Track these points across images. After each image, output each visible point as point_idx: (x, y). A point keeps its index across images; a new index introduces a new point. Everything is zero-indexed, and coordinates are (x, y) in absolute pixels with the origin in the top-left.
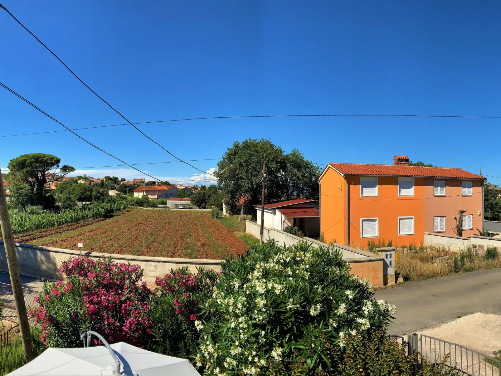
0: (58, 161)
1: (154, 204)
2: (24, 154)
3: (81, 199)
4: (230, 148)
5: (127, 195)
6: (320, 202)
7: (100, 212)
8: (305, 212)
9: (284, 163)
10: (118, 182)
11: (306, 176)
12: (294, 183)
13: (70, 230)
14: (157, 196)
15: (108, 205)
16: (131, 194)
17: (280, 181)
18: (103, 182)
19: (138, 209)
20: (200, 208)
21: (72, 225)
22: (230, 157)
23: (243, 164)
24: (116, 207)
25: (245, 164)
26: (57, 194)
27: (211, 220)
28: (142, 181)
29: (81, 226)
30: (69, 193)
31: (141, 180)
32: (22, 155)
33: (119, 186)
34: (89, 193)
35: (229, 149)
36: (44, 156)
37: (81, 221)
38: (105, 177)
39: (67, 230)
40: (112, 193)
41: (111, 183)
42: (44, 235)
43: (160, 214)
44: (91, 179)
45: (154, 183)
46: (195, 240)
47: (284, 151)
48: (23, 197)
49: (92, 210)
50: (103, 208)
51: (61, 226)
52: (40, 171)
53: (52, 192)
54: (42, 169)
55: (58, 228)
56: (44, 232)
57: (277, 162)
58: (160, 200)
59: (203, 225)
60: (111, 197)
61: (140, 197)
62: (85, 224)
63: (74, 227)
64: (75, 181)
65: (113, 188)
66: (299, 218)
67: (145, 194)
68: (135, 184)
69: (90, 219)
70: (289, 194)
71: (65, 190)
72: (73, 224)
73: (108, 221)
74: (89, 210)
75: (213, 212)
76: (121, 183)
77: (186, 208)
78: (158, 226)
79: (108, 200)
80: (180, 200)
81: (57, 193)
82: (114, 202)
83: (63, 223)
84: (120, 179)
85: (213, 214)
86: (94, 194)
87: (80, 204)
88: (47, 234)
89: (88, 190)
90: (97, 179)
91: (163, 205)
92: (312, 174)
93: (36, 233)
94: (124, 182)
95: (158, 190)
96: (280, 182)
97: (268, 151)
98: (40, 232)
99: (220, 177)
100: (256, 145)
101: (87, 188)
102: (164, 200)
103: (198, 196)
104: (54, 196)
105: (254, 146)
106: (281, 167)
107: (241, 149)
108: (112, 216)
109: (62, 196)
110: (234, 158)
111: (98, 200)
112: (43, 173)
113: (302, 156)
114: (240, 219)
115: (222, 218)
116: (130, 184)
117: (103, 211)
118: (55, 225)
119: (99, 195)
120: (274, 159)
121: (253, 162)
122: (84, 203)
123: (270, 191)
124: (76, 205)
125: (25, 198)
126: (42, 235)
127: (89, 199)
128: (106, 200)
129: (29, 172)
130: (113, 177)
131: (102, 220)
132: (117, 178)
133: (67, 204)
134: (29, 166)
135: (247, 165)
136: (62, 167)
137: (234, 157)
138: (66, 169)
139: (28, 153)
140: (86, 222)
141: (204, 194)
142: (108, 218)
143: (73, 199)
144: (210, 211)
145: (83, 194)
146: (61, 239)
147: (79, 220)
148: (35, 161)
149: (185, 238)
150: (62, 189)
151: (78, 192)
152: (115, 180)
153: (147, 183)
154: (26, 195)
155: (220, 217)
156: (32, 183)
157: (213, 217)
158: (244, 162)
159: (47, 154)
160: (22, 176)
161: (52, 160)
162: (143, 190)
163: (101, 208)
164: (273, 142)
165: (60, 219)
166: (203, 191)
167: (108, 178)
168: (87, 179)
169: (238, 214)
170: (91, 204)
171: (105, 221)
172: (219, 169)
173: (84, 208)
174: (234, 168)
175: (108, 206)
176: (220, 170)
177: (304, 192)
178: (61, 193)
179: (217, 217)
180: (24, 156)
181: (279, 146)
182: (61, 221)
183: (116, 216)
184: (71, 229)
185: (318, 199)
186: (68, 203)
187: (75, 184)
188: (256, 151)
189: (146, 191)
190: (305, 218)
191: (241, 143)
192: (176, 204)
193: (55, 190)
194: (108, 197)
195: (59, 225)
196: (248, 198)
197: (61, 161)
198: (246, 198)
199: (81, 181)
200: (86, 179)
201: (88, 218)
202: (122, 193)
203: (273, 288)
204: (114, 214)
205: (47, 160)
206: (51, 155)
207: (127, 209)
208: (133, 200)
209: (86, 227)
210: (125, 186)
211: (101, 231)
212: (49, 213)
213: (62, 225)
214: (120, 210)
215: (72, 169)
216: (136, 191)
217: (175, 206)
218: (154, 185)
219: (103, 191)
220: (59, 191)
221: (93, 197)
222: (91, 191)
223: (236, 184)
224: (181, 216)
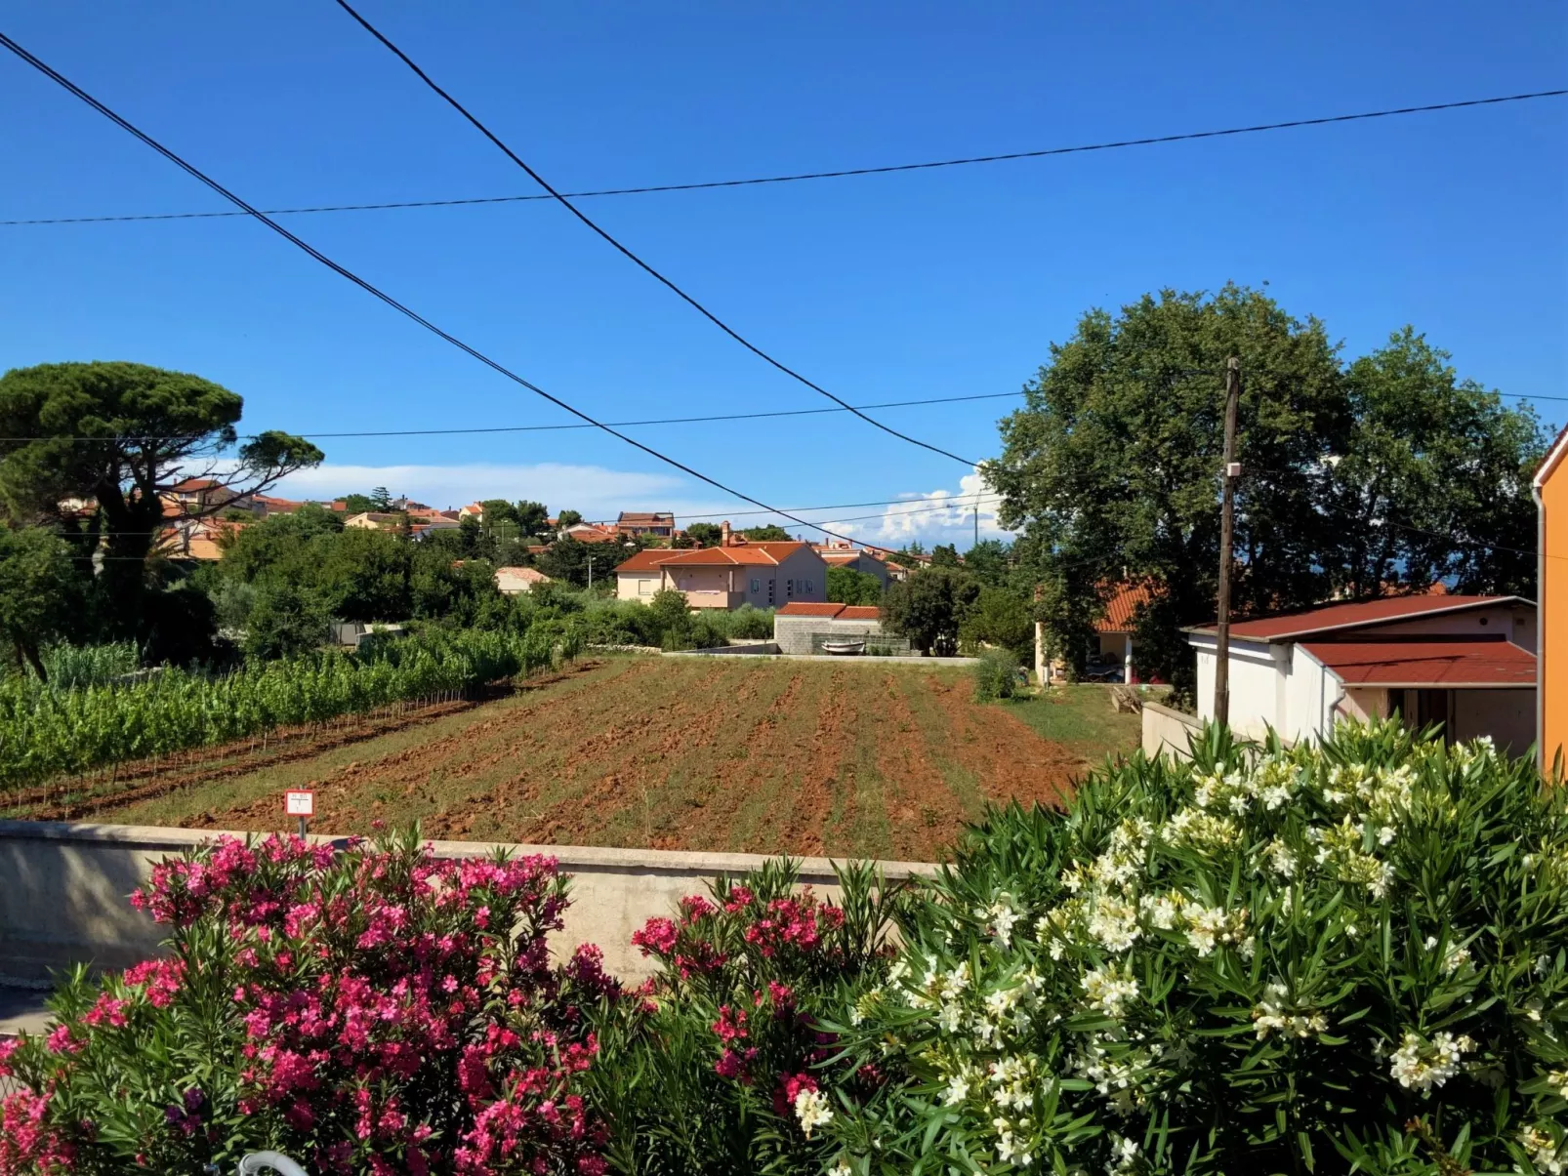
0: (229, 410)
1: (712, 633)
2: (32, 364)
3: (354, 611)
4: (1061, 344)
5: (587, 592)
6: (1539, 604)
7: (448, 668)
8: (1453, 658)
9: (1338, 404)
10: (547, 527)
11: (1465, 472)
12: (1391, 513)
13: (289, 759)
14: (725, 595)
15: (492, 637)
16: (607, 585)
17: (1319, 502)
18: (470, 527)
19: (634, 659)
20: (926, 654)
21: (298, 737)
22: (1064, 390)
23: (1127, 420)
24: (531, 646)
25: (1139, 420)
26: (227, 582)
27: (975, 708)
28: (660, 526)
29: (348, 741)
30: (294, 578)
31: (656, 519)
32: (19, 367)
33: (549, 547)
34: (399, 577)
35: (1056, 351)
36: (150, 378)
37: (349, 716)
38: (485, 505)
39: (271, 763)
40: (514, 581)
41: (508, 535)
42: (143, 791)
43: (737, 682)
44: (414, 513)
45: (715, 534)
46: (893, 794)
47: (1340, 346)
48: (21, 597)
49: (404, 662)
50: (465, 651)
51: (238, 746)
52: (128, 459)
53: (199, 575)
54: (138, 449)
55: (223, 750)
56: (144, 775)
57: (1301, 403)
58: (739, 615)
59: (935, 728)
60: (508, 599)
61: (647, 601)
62: (369, 731)
63: (307, 745)
64: (329, 519)
65: (521, 559)
66: (1420, 691)
67: (670, 583)
68: (625, 539)
69: (397, 706)
70: (1369, 569)
71: (271, 561)
72: (306, 729)
73: (487, 711)
74: (395, 660)
75: (983, 668)
76: (560, 536)
77: (864, 653)
78: (724, 736)
79: (493, 615)
80: (836, 616)
81: (226, 578)
82: (522, 626)
83: (250, 727)
84: (553, 517)
85: (986, 683)
86: (423, 581)
87: (350, 634)
88: (158, 783)
89: (389, 561)
90: (445, 514)
91: (755, 638)
92: (1501, 457)
93: (98, 780)
94: (572, 530)
95: (733, 567)
96: (1320, 509)
97: (1252, 348)
98: (121, 779)
99: (1014, 491)
100: (1191, 321)
101: (387, 551)
102: (758, 612)
103: (915, 596)
104: (211, 595)
105: (1183, 330)
106: (1322, 426)
107: (1115, 348)
108: (508, 691)
109: (254, 592)
110: (1081, 395)
111: (440, 615)
112: (145, 473)
113: (1444, 364)
114: (1117, 705)
115: (1027, 698)
116: (601, 538)
117: (465, 665)
118: (204, 735)
119: (446, 588)
120: (1282, 387)
121: (1178, 409)
122: (369, 629)
123: (1264, 554)
124: (330, 636)
125: (37, 605)
126: (134, 793)
127: (395, 607)
128: (483, 615)
129: (63, 461)
130: (523, 504)
131: (456, 711)
132: (538, 511)
133: (283, 632)
134: (62, 431)
135: (1147, 421)
136: (249, 443)
137: (1081, 386)
138: (272, 451)
139: (55, 361)
140: (377, 721)
141: (946, 582)
142: (491, 699)
143: (312, 610)
144: (969, 667)
145: (364, 582)
146: (234, 803)
147: (337, 708)
148: (101, 406)
149: (846, 791)
150: (256, 562)
151: (341, 575)
152: (531, 518)
153: (684, 534)
154: (43, 584)
155: (1023, 692)
156: (84, 525)
157: (987, 695)
158: (1134, 413)
159: (168, 368)
160: (17, 484)
161: (195, 404)
162: (663, 567)
163: (455, 650)
164: (1284, 305)
165: (233, 705)
166: (941, 571)
167: (498, 510)
168: (395, 509)
169: (1107, 679)
170: (405, 633)
171: (471, 714)
172: (1009, 450)
173: (367, 652)
174: (1084, 445)
175: (487, 641)
176: (1010, 456)
177: (1453, 557)
178: (250, 575)
179: (1004, 695)
180: (35, 374)
181: (1318, 318)
182: (238, 714)
183: (529, 689)
184: (293, 757)
185: (1531, 591)
186: (286, 627)
187: (330, 535)
188: (1195, 352)
189: (676, 570)
190: (1454, 690)
191: (1118, 315)
192: (815, 635)
193: (215, 563)
194: (492, 599)
195: (229, 735)
196: (1152, 596)
197: (245, 411)
198: (1141, 594)
199: (362, 521)
200: (387, 510)
201: (387, 701)
202: (564, 582)
203: (1182, 926)
204: (520, 679)
205: (168, 401)
206: (190, 377)
207: (583, 658)
208: (614, 616)
209: (373, 743)
210: (576, 551)
211: (446, 759)
212: (175, 679)
213: (246, 734)
214: (545, 660)
215: (303, 453)
216: (629, 574)
217: (809, 645)
218: (713, 544)
219: (468, 569)
220: (240, 569)
221: (417, 597)
222: (407, 569)
223: (1093, 520)
224: (838, 689)
